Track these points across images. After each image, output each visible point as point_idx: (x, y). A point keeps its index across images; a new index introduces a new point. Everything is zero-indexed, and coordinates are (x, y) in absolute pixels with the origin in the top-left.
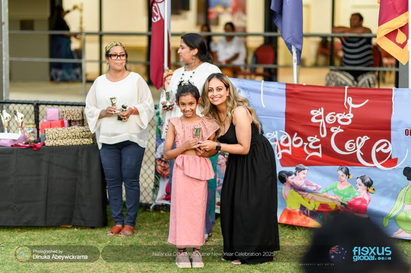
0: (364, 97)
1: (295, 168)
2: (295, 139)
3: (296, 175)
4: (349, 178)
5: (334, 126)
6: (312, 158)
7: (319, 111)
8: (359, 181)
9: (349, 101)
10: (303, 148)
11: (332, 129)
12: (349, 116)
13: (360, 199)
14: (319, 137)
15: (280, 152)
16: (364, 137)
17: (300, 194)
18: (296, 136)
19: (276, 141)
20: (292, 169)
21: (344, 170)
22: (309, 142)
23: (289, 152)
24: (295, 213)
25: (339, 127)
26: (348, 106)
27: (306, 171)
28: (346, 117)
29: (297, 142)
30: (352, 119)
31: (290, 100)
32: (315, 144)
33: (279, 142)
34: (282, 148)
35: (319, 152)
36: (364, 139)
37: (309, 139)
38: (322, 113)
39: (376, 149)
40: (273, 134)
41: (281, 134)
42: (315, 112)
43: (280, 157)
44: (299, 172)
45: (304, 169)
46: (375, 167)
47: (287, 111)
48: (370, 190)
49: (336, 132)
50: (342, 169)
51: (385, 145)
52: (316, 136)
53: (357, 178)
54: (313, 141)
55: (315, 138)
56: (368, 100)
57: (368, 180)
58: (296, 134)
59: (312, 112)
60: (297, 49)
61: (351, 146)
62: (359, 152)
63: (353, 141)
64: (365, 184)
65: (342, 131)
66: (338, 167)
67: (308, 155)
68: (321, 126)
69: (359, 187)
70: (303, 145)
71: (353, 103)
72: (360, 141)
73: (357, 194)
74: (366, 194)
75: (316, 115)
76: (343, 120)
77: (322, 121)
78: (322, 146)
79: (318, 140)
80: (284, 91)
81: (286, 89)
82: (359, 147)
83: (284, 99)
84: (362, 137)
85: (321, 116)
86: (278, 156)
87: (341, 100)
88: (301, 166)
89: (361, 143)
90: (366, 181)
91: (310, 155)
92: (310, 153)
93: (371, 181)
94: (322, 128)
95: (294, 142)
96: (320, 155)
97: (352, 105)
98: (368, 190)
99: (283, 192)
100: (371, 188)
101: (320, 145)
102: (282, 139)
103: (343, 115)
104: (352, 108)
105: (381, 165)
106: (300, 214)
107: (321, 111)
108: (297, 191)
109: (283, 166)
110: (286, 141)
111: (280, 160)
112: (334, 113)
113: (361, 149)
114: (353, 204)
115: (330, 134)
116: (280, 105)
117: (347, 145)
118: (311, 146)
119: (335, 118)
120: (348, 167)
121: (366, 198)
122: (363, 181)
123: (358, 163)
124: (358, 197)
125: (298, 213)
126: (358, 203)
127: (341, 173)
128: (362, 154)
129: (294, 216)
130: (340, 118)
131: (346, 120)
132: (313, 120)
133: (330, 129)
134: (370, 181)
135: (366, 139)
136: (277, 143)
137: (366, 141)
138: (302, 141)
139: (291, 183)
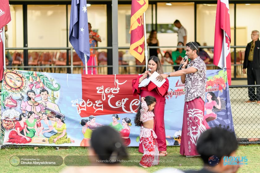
0: (125, 79)
1: (89, 117)
2: (88, 102)
3: (90, 121)
4: (118, 119)
5: (109, 95)
6: (98, 111)
7: (101, 88)
8: (124, 120)
9: (117, 81)
10: (93, 107)
11: (109, 96)
12: (117, 89)
13: (125, 129)
14: (101, 100)
15: (80, 110)
16: (126, 99)
18: (89, 101)
19: (77, 104)
20: (87, 118)
21: (115, 116)
22: (96, 104)
23: (85, 110)
25: (112, 95)
26: (116, 84)
27: (94, 119)
28: (115, 90)
29: (89, 104)
30: (119, 90)
31: (84, 83)
32: (99, 104)
33: (79, 105)
34: (81, 108)
35: (102, 108)
36: (126, 100)
37: (96, 102)
38: (103, 88)
39: (132, 104)
40: (75, 101)
41: (80, 101)
42: (99, 88)
43: (80, 112)
45: (94, 118)
46: (132, 113)
47: (83, 88)
48: (129, 124)
49: (111, 97)
50: (114, 115)
51: (137, 102)
52: (100, 100)
53: (123, 119)
54: (98, 103)
55: (100, 101)
56: (126, 81)
57: (128, 120)
58: (89, 100)
59: (97, 88)
60: (87, 56)
61: (119, 103)
62: (123, 106)
63: (120, 101)
64: (127, 122)
65: (114, 96)
66: (112, 115)
67: (96, 110)
68: (102, 95)
69: (123, 123)
70: (93, 105)
71: (119, 82)
72: (124, 101)
73: (123, 127)
75: (100, 90)
76: (114, 91)
77: (103, 92)
78: (103, 105)
79: (102, 102)
80: (81, 78)
81: (82, 77)
82: (123, 104)
83: (81, 82)
85: (102, 90)
86: (79, 112)
87: (113, 81)
88: (92, 116)
89: (124, 102)
91: (97, 110)
92: (97, 109)
93: (130, 120)
94: (103, 96)
95: (88, 104)
96: (102, 109)
97: (118, 84)
98: (128, 125)
99: (83, 131)
101: (102, 105)
102: (81, 103)
103: (114, 89)
104: (119, 85)
105: (135, 111)
107: (102, 87)
108: (91, 129)
109: (82, 117)
110: (83, 104)
111: (80, 114)
112: (109, 88)
113: (124, 105)
114: (122, 132)
115: (107, 98)
116: (79, 86)
117: (117, 104)
118: (97, 105)
119: (110, 91)
120: (117, 114)
121: (128, 128)
122: (125, 120)
123: (123, 112)
124: (124, 129)
126: (125, 131)
127: (114, 117)
128: (125, 107)
130: (112, 90)
131: (116, 91)
132: (98, 92)
133: (107, 96)
136: (78, 105)
137: (127, 101)
138: (92, 103)
139: (89, 125)
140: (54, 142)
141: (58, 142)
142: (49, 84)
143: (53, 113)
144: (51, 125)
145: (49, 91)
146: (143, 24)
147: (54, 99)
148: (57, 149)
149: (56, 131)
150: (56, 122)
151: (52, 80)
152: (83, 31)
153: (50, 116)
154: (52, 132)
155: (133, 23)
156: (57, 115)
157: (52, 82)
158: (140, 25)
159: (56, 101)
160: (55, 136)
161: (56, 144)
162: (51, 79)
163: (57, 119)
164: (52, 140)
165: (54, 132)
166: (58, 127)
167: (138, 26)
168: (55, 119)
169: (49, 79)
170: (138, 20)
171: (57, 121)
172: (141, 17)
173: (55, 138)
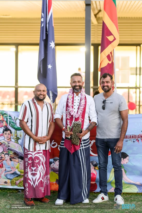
1: (53, 159)
2: (53, 143)
3: (54, 163)
10: (58, 148)
13: (91, 173)
16: (93, 141)
17: (57, 173)
18: (53, 142)
24: (53, 184)
29: (54, 145)
44: (55, 161)
45: (58, 160)
58: (53, 141)
74: (94, 171)
84: (92, 141)
89: (91, 144)
90: (94, 164)
95: (52, 145)
98: (95, 169)
100: (97, 167)
106: (56, 185)
108: (55, 172)
113: (91, 147)
122: (92, 164)
125: (55, 184)
126: (91, 176)
128: (92, 149)
129: (52, 186)
134: (96, 164)
135: (94, 142)
137: (94, 143)
138: (57, 144)
139: (53, 168)
140: (16, 184)
141: (20, 184)
142: (13, 123)
143: (16, 153)
144: (13, 167)
145: (13, 130)
146: (113, 62)
147: (18, 139)
148: (19, 192)
149: (19, 173)
150: (19, 164)
151: (16, 119)
152: (50, 68)
153: (13, 157)
154: (14, 174)
155: (103, 60)
156: (20, 156)
157: (16, 121)
158: (110, 62)
159: (20, 141)
160: (17, 178)
161: (18, 186)
162: (15, 117)
163: (20, 160)
164: (14, 182)
165: (17, 174)
166: (20, 169)
167: (108, 63)
168: (17, 160)
169: (13, 118)
170: (109, 57)
171: (20, 162)
172: (111, 53)
173: (18, 180)
